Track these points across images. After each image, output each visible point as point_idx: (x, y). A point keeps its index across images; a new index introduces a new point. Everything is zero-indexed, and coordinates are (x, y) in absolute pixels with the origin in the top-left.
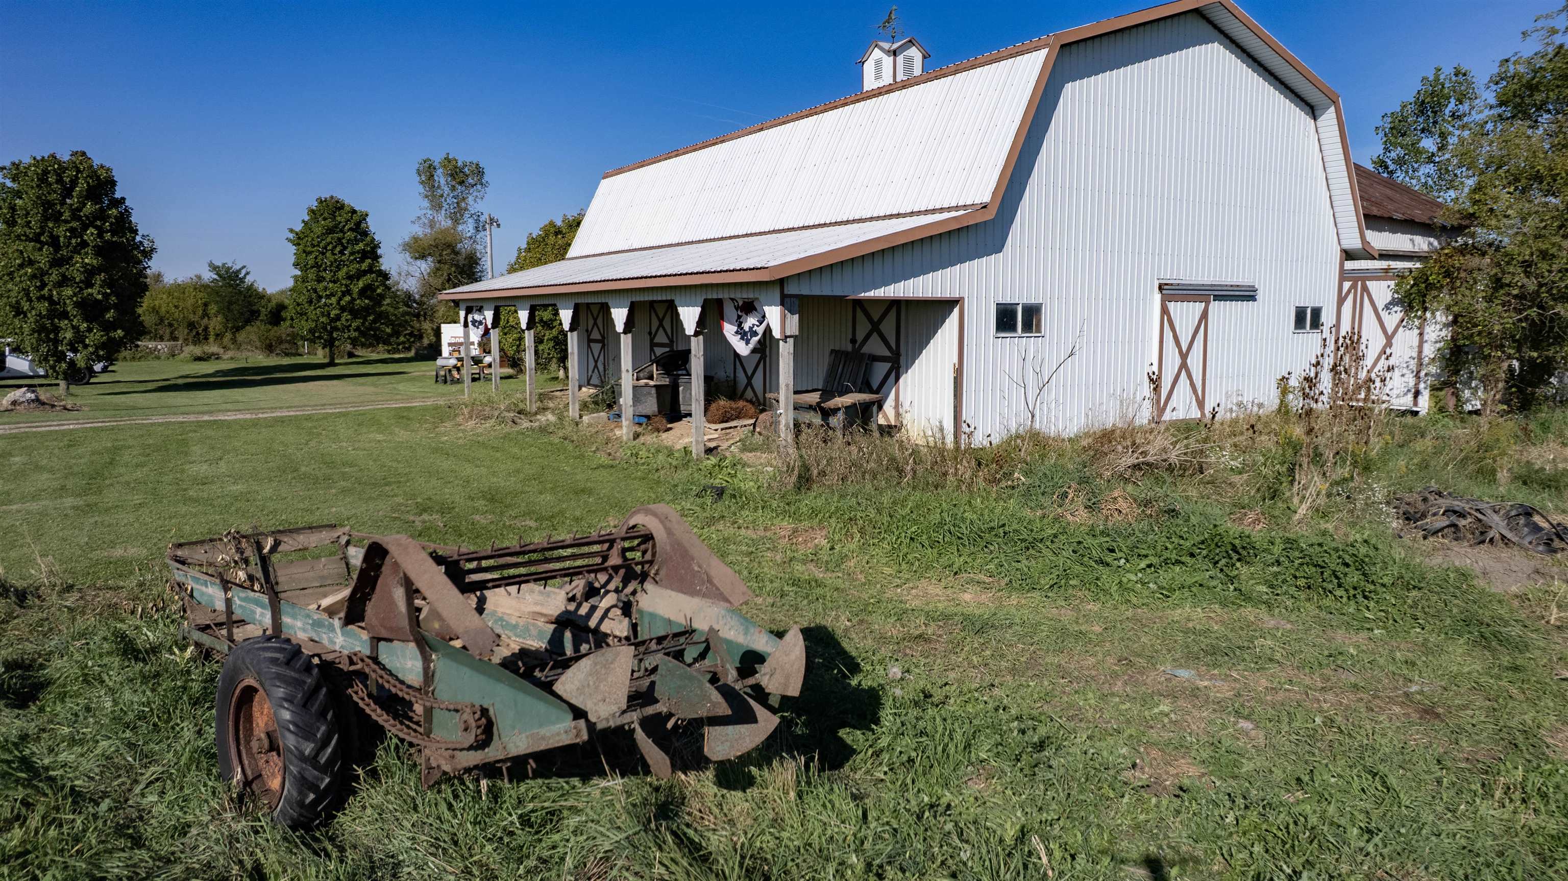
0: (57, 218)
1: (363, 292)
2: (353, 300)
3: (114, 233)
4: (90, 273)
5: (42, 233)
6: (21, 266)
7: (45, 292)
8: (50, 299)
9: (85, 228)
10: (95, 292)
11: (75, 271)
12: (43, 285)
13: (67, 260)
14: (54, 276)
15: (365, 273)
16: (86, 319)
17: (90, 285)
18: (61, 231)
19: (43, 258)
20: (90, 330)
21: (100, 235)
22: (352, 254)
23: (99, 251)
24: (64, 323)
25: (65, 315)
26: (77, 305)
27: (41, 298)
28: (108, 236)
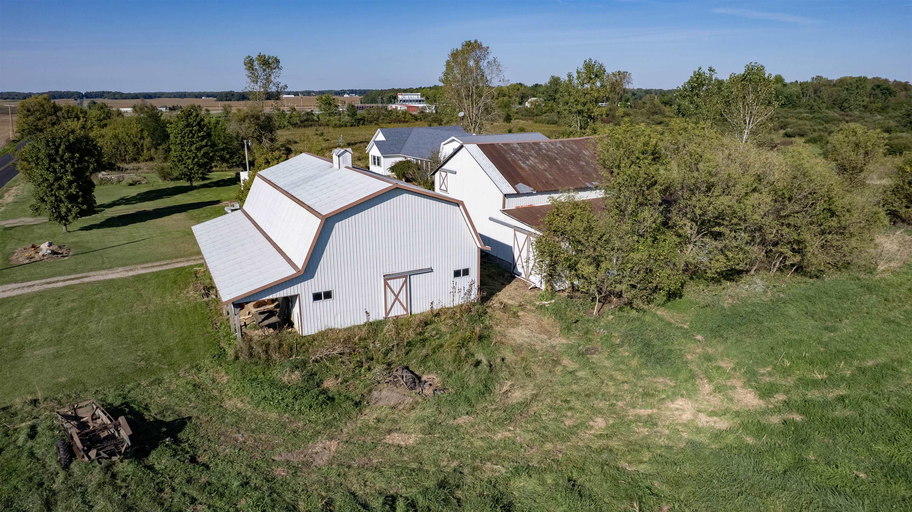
0: (55, 161)
1: (204, 155)
2: (199, 160)
3: (77, 164)
4: (70, 183)
5: (49, 168)
6: (43, 182)
7: (53, 192)
8: (55, 195)
9: (66, 163)
10: (73, 190)
11: (64, 182)
12: (52, 190)
13: (61, 178)
14: (56, 185)
15: (204, 146)
16: (70, 202)
17: (70, 188)
18: (56, 166)
19: (51, 177)
20: (73, 207)
21: (73, 166)
22: (198, 137)
23: (72, 174)
24: (62, 205)
25: (61, 201)
26: (66, 198)
27: (52, 195)
28: (76, 166)
